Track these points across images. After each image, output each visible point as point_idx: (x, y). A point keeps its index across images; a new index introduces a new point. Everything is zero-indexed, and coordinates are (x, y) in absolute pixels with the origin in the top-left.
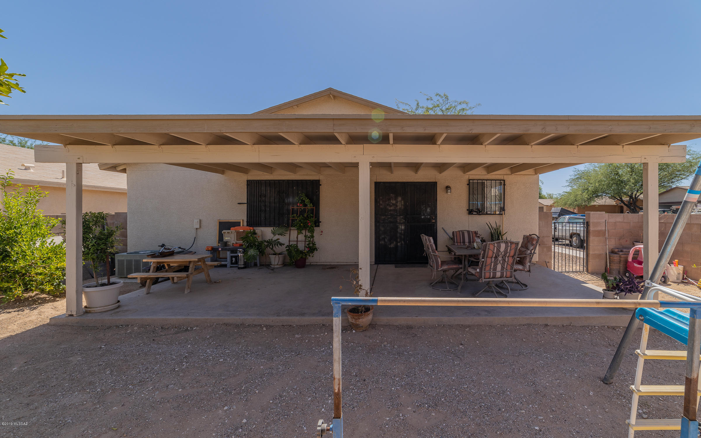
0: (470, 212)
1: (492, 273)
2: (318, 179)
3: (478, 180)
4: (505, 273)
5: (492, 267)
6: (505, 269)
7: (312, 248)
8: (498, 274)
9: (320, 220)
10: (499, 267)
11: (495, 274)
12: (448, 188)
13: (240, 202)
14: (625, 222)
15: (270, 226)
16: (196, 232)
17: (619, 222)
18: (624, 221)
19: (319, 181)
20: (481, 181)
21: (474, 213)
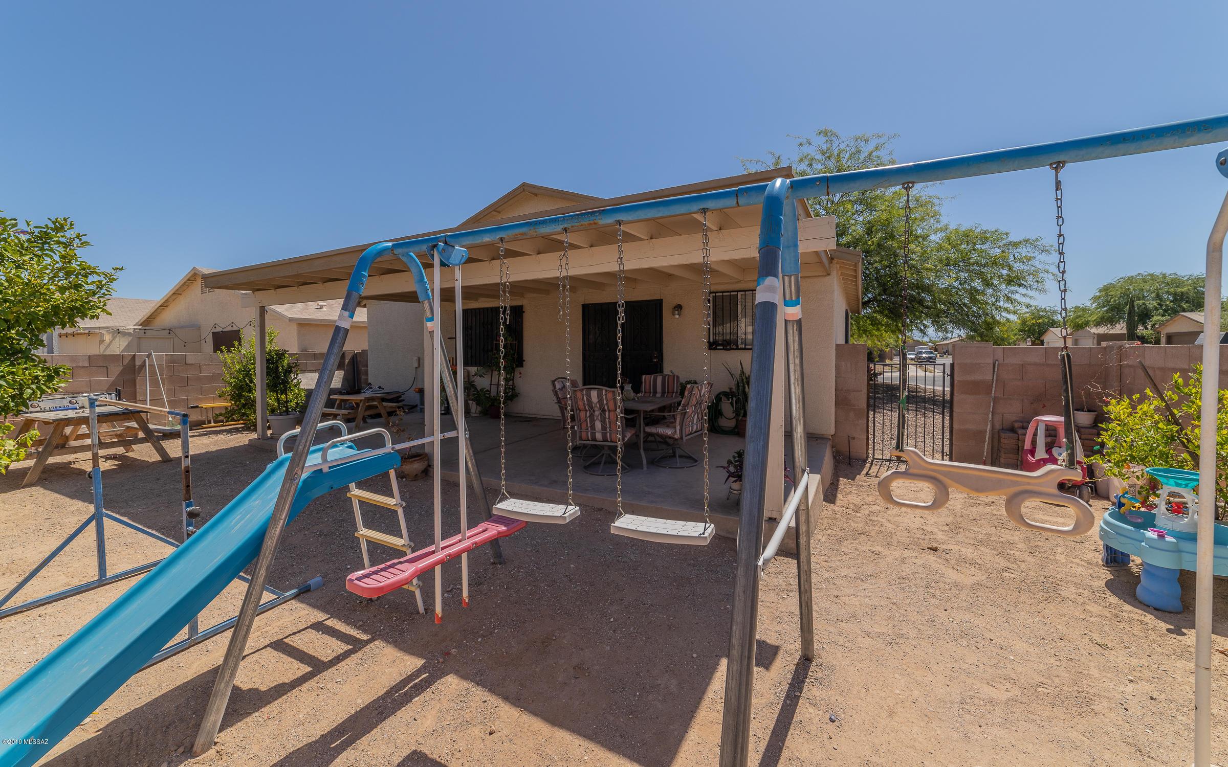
0: (713, 346)
1: (589, 433)
2: (521, 304)
3: (723, 292)
4: (608, 434)
5: (589, 425)
6: (608, 430)
7: (512, 395)
8: (599, 436)
9: (524, 359)
10: (598, 425)
11: (593, 434)
12: (679, 307)
13: (450, 336)
14: (1048, 365)
15: (476, 365)
16: (416, 371)
17: (1035, 364)
18: (1050, 362)
19: (522, 307)
20: (729, 294)
21: (718, 348)
